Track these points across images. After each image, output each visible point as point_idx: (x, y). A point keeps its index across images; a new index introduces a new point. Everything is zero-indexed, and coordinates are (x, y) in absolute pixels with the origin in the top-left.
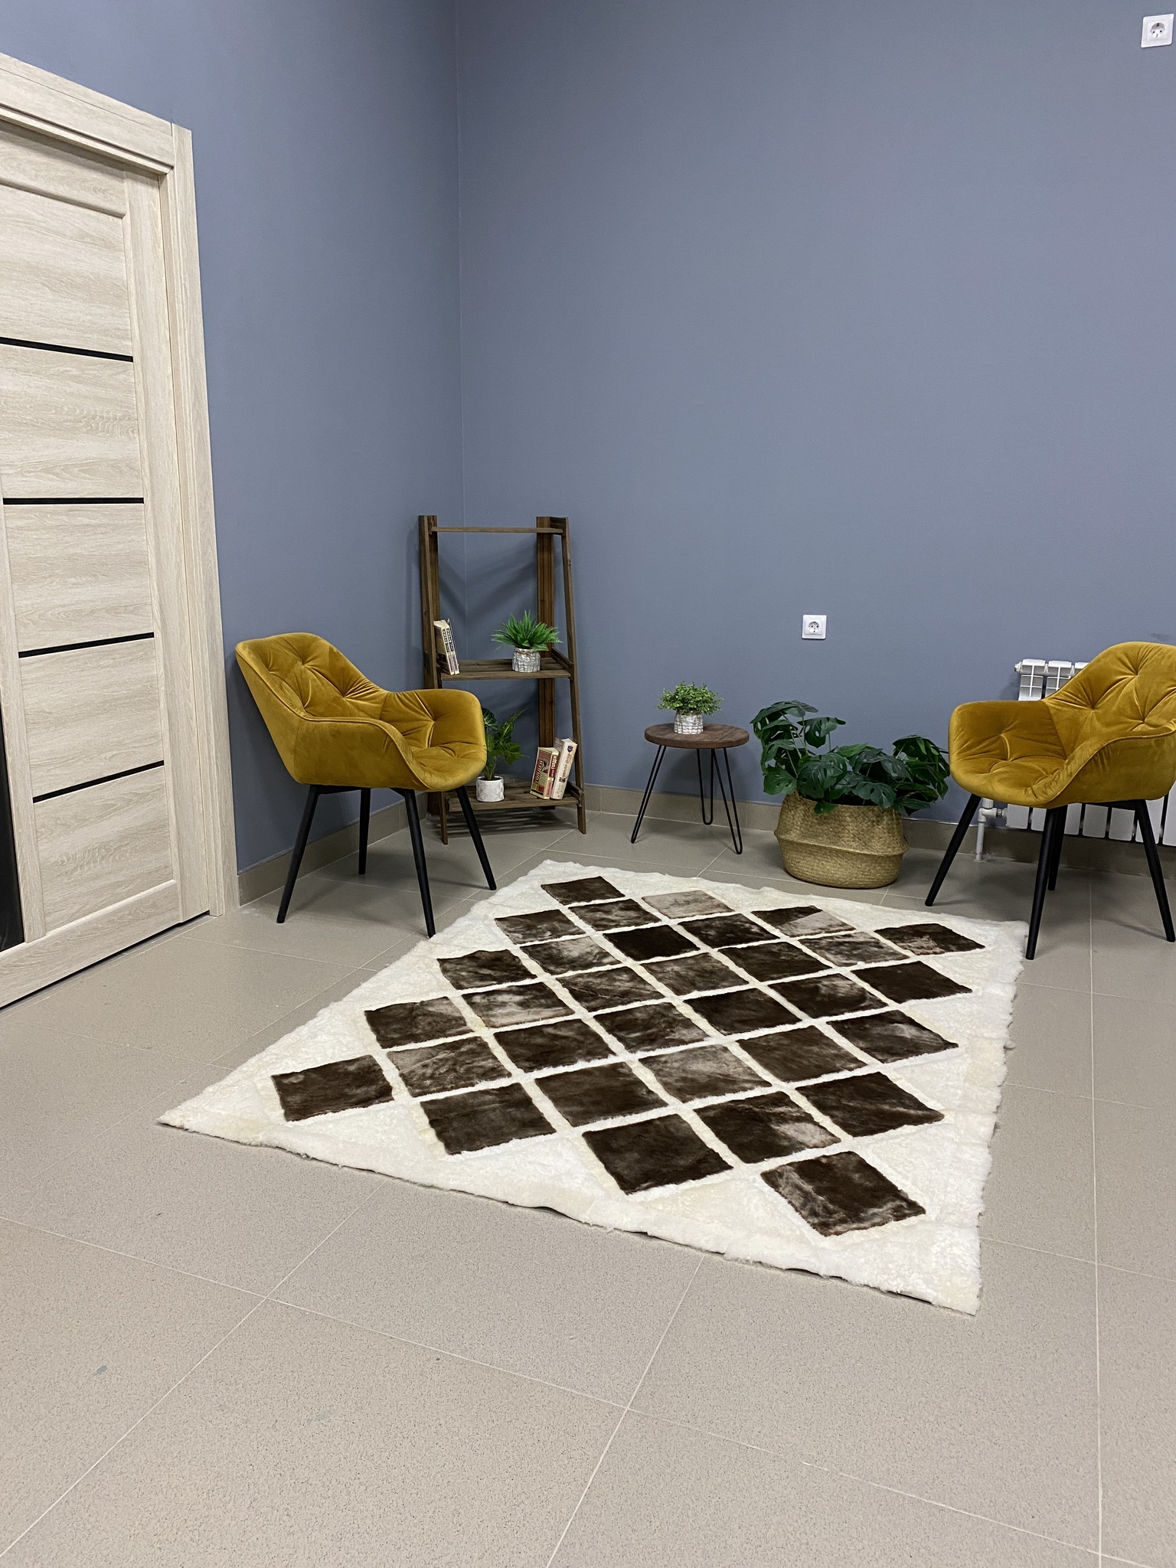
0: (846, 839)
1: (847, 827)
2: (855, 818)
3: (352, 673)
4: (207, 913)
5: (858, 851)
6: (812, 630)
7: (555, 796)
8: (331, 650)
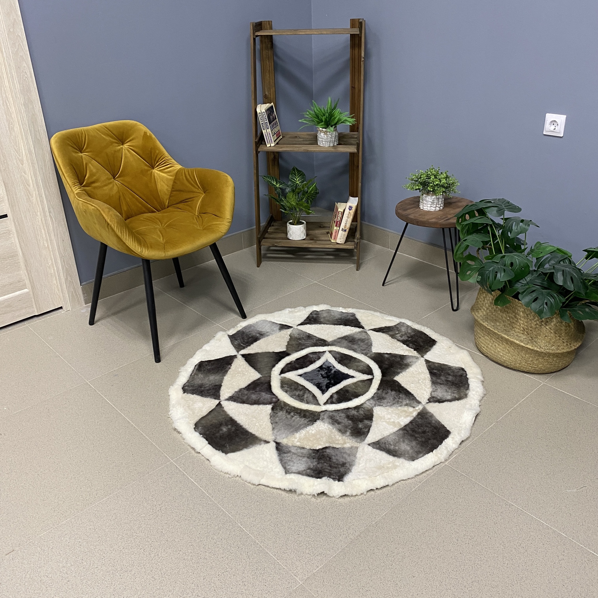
0: (517, 330)
1: (519, 321)
2: (527, 315)
3: (157, 152)
4: (61, 308)
5: (522, 344)
6: (552, 127)
7: (338, 241)
8: (145, 133)
